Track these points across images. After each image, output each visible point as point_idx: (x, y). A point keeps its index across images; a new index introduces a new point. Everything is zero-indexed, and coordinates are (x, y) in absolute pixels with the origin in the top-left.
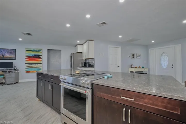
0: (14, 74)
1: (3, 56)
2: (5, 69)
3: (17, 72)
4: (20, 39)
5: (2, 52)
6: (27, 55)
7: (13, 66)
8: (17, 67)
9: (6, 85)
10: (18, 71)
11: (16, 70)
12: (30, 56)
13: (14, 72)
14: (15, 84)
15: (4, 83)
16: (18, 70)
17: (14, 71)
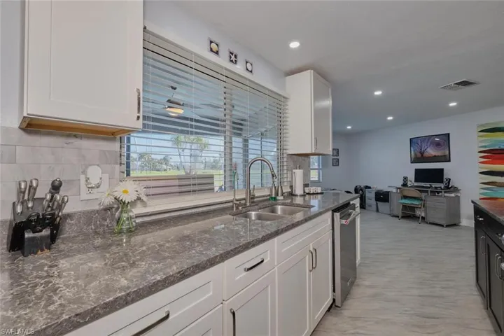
0: (444, 200)
1: (422, 154)
2: (428, 185)
3: (453, 195)
4: (453, 104)
5: (420, 144)
6: (485, 147)
7: (445, 180)
8: (453, 183)
9: (427, 223)
10: (459, 195)
11: (452, 189)
12: (497, 148)
13: (446, 195)
14: (447, 226)
15: (423, 218)
16: (456, 190)
17: (445, 192)
